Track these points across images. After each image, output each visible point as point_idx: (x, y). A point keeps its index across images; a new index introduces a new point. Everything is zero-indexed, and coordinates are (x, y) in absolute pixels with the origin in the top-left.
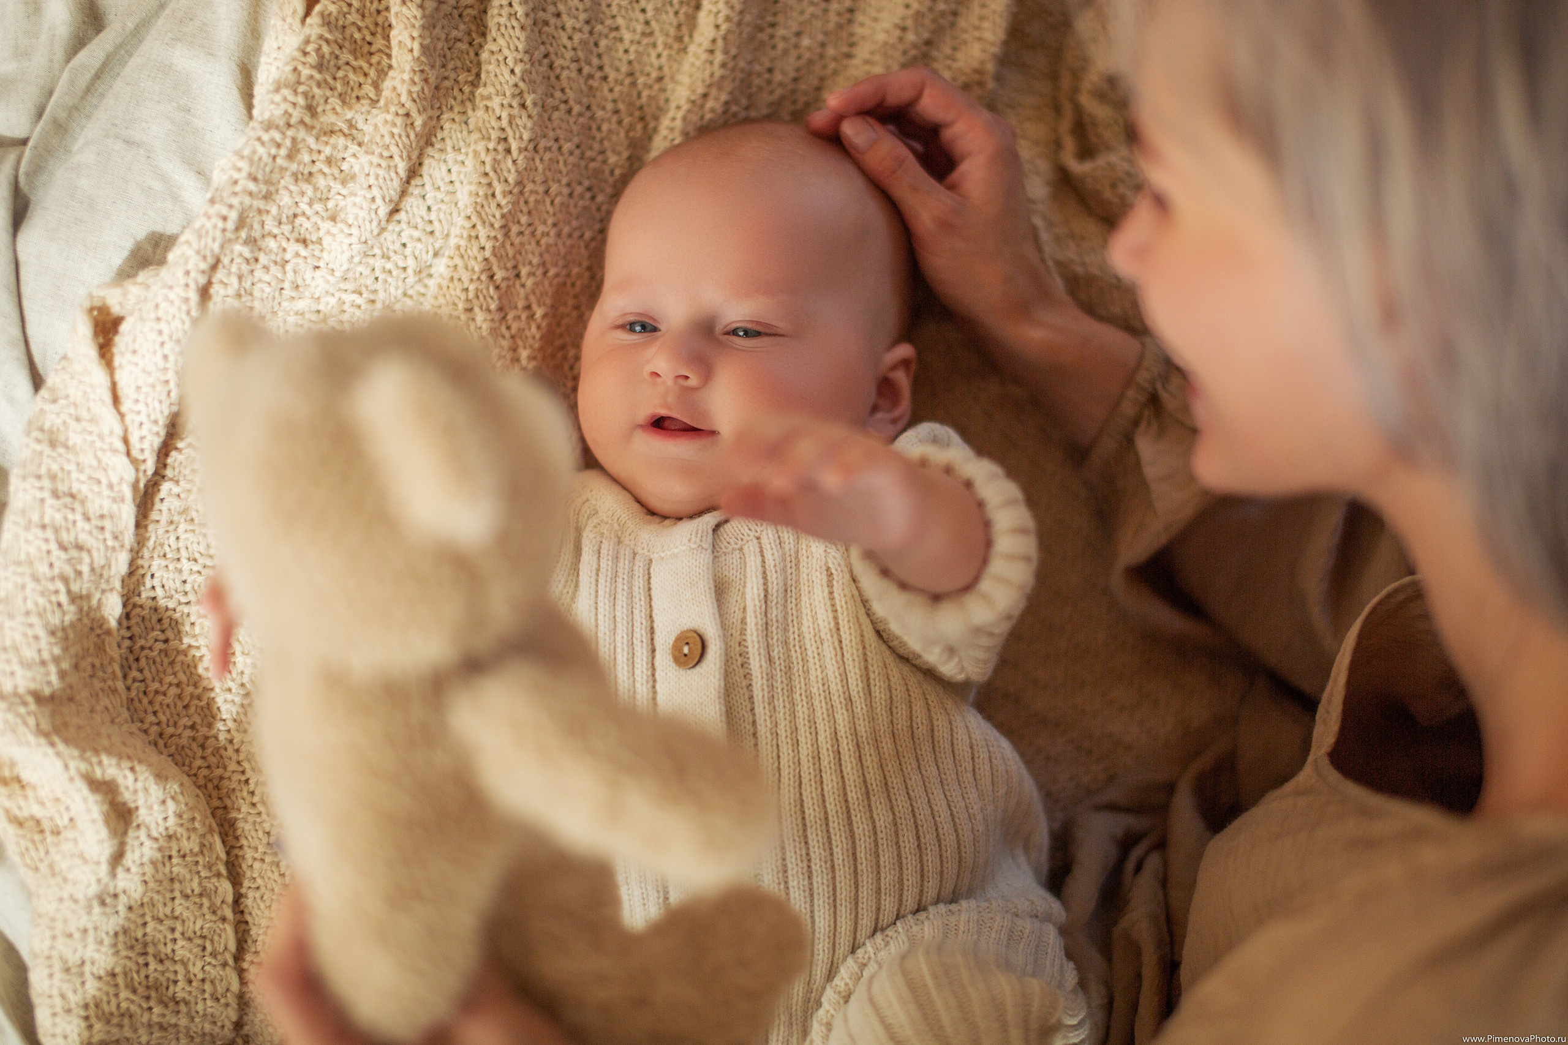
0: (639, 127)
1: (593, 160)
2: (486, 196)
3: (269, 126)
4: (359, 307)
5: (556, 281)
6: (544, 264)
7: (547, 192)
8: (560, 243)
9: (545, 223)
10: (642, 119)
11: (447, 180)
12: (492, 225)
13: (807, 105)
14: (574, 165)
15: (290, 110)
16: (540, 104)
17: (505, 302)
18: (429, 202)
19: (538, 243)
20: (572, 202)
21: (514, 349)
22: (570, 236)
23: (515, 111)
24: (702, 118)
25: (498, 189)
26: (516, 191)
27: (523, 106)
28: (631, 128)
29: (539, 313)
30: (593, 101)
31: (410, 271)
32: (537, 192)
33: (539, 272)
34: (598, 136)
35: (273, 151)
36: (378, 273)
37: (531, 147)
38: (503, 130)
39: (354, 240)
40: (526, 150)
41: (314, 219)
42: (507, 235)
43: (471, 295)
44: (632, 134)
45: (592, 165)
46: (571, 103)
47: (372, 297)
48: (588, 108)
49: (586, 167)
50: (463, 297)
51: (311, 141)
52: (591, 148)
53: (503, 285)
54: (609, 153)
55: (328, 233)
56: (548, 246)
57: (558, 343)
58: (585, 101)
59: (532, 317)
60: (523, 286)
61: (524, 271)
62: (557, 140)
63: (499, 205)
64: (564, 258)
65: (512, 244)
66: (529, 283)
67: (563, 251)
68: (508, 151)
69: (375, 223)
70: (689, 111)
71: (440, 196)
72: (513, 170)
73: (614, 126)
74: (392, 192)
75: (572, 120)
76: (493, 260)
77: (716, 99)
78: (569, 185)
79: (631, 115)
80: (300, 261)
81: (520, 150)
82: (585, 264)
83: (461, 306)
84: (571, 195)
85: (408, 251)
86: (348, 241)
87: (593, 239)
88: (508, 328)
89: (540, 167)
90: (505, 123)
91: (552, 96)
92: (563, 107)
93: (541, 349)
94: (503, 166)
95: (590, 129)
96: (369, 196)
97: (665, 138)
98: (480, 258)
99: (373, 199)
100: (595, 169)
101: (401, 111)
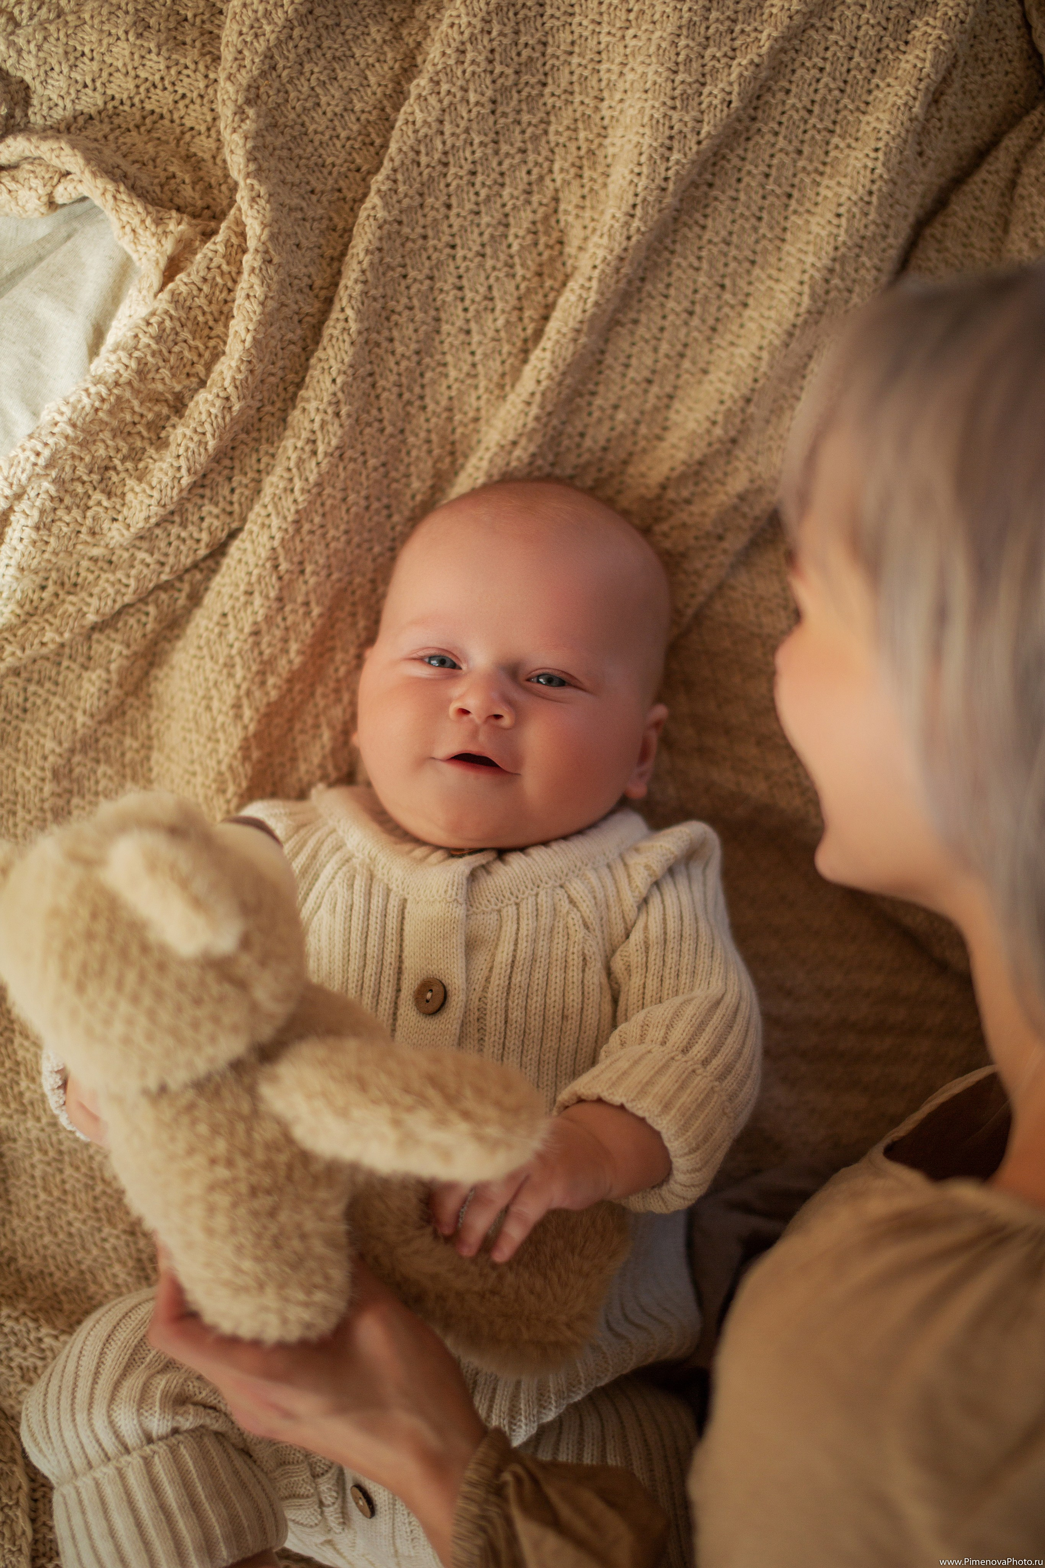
0: (448, 460)
1: (397, 481)
2: (285, 490)
3: (98, 381)
4: (148, 565)
5: (338, 585)
6: (329, 566)
7: (344, 500)
8: (349, 550)
9: (337, 527)
10: (452, 453)
11: (255, 467)
12: (285, 518)
13: (612, 475)
14: (376, 481)
15: (122, 371)
16: (355, 416)
17: (285, 594)
18: (234, 484)
19: (327, 545)
20: (367, 516)
21: (285, 640)
22: (359, 546)
23: (329, 418)
24: (508, 464)
25: (298, 484)
26: (314, 491)
27: (337, 414)
28: (439, 459)
29: (316, 611)
30: (408, 427)
31: (203, 544)
32: (334, 497)
33: (324, 573)
34: (406, 460)
35: (97, 404)
36: (172, 538)
37: (337, 454)
38: (314, 432)
39: (153, 502)
40: (332, 455)
41: (123, 475)
42: (298, 531)
43: (254, 579)
44: (439, 465)
45: (394, 486)
46: (386, 423)
47: (163, 559)
48: (402, 431)
49: (388, 486)
50: (246, 579)
51: (136, 403)
52: (397, 470)
53: (287, 577)
54: (414, 479)
55: (132, 490)
56: (336, 551)
57: (329, 644)
58: (400, 424)
59: (308, 614)
60: (306, 582)
61: (309, 569)
62: (363, 453)
63: (295, 501)
64: (351, 564)
65: (302, 541)
66: (312, 581)
67: (350, 558)
68: (314, 453)
69: (176, 491)
70: (496, 454)
71: (245, 481)
72: (315, 471)
73: (423, 454)
74: (198, 467)
75: (383, 439)
76: (280, 551)
77: (525, 449)
78: (367, 498)
79: (442, 447)
80: (100, 510)
81: (326, 454)
82: (369, 575)
83: (242, 588)
84: (367, 508)
85: (205, 525)
86: (147, 501)
87: (381, 554)
88: (284, 619)
89: (342, 475)
90: (316, 426)
91: (368, 412)
92: (376, 425)
93: (312, 646)
94: (307, 465)
95: (400, 451)
96: (176, 464)
97: (470, 475)
98: (268, 546)
99: (179, 469)
100: (396, 490)
101: (222, 394)
